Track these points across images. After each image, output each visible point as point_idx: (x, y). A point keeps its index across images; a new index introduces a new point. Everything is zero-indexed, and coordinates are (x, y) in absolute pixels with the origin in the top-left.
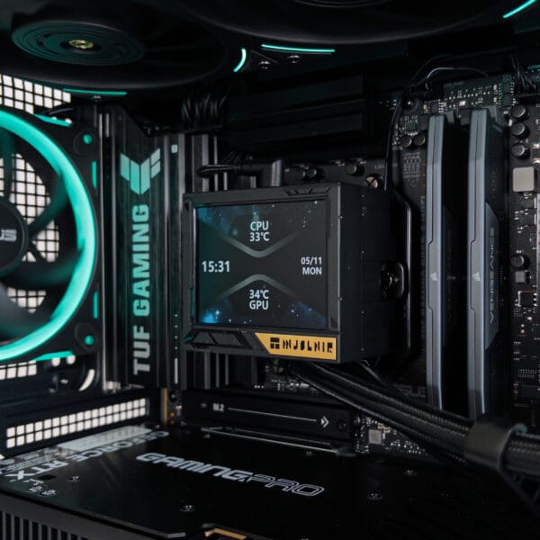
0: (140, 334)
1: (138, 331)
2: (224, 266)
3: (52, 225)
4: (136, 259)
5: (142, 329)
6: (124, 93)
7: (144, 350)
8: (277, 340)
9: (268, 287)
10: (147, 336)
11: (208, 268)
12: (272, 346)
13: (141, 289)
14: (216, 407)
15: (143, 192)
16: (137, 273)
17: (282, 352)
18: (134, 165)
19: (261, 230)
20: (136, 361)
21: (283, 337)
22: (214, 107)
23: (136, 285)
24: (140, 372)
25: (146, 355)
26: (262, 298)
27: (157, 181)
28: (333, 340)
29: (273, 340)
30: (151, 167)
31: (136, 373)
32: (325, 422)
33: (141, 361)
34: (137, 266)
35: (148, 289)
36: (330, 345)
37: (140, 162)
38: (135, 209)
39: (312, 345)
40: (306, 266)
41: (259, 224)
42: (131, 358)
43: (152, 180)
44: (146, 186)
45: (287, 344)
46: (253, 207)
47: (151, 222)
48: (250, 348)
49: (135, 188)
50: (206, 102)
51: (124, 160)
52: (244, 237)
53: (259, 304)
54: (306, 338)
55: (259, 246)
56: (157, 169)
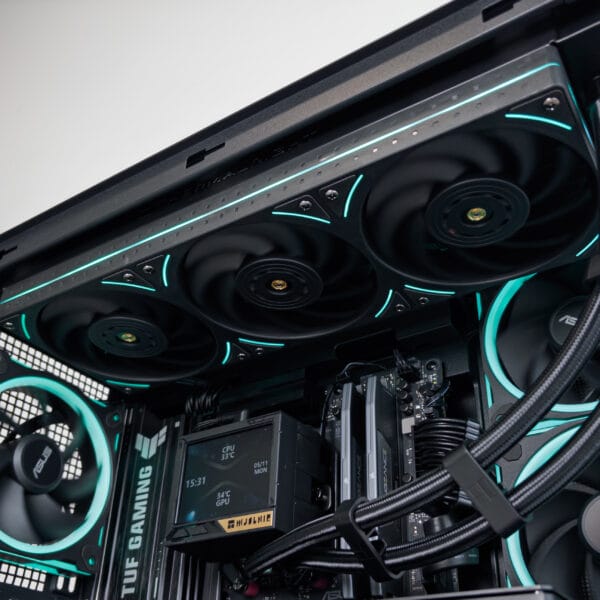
0: (131, 564)
1: (130, 561)
2: (201, 481)
3: (76, 454)
4: (137, 506)
5: (133, 559)
6: (147, 386)
7: (132, 576)
8: (233, 522)
9: (230, 488)
10: (136, 564)
11: (190, 485)
12: (229, 527)
13: (137, 528)
15: (150, 457)
16: (136, 517)
17: (236, 529)
18: (147, 440)
19: (230, 451)
20: (125, 587)
21: (236, 519)
22: (209, 401)
23: (133, 526)
24: (126, 595)
25: (133, 580)
26: (225, 497)
27: (161, 449)
28: (271, 513)
30: (158, 439)
31: (123, 596)
33: (129, 586)
34: (137, 511)
35: (142, 527)
36: (269, 516)
37: (150, 436)
38: (142, 470)
39: (257, 519)
40: (257, 468)
42: (121, 585)
43: (158, 448)
44: (153, 452)
45: (239, 523)
47: (152, 478)
49: (144, 455)
50: (203, 398)
51: (140, 437)
54: (252, 516)
55: (227, 462)
56: (162, 440)
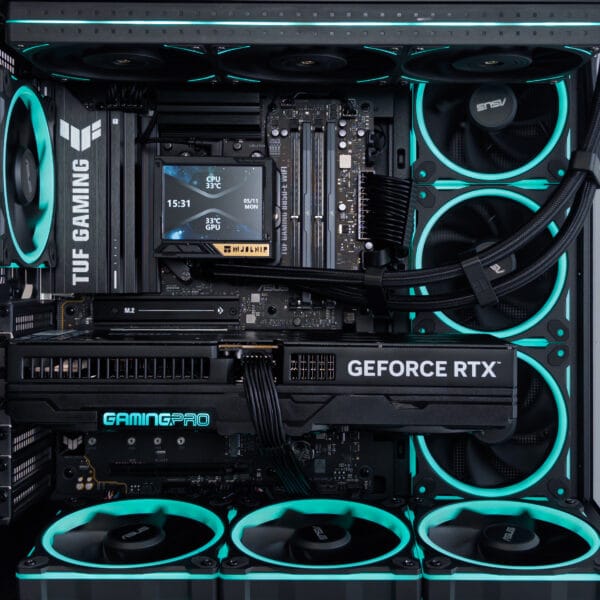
0: (79, 255)
1: (77, 252)
2: (186, 203)
4: (76, 199)
5: (81, 251)
6: (86, 80)
7: (84, 266)
8: (229, 247)
9: (220, 216)
10: (86, 256)
11: (172, 204)
12: (225, 251)
13: (81, 221)
14: (127, 310)
15: (83, 149)
16: (76, 209)
17: (232, 254)
18: (75, 129)
19: (214, 182)
20: (74, 275)
21: (233, 246)
23: (76, 219)
24: (77, 283)
25: (85, 270)
26: (215, 223)
27: (97, 143)
28: (268, 246)
29: (226, 247)
30: (92, 132)
31: (74, 284)
32: (220, 311)
33: (79, 275)
34: (77, 204)
35: (87, 221)
37: (80, 127)
38: (75, 162)
39: (254, 249)
40: (247, 204)
41: (213, 178)
42: (71, 273)
43: (93, 142)
44: (86, 145)
45: (236, 249)
46: (210, 168)
47: (91, 172)
48: (208, 253)
49: (75, 145)
51: (64, 124)
52: (202, 186)
53: (213, 227)
54: (250, 245)
55: (214, 191)
56: (97, 134)
